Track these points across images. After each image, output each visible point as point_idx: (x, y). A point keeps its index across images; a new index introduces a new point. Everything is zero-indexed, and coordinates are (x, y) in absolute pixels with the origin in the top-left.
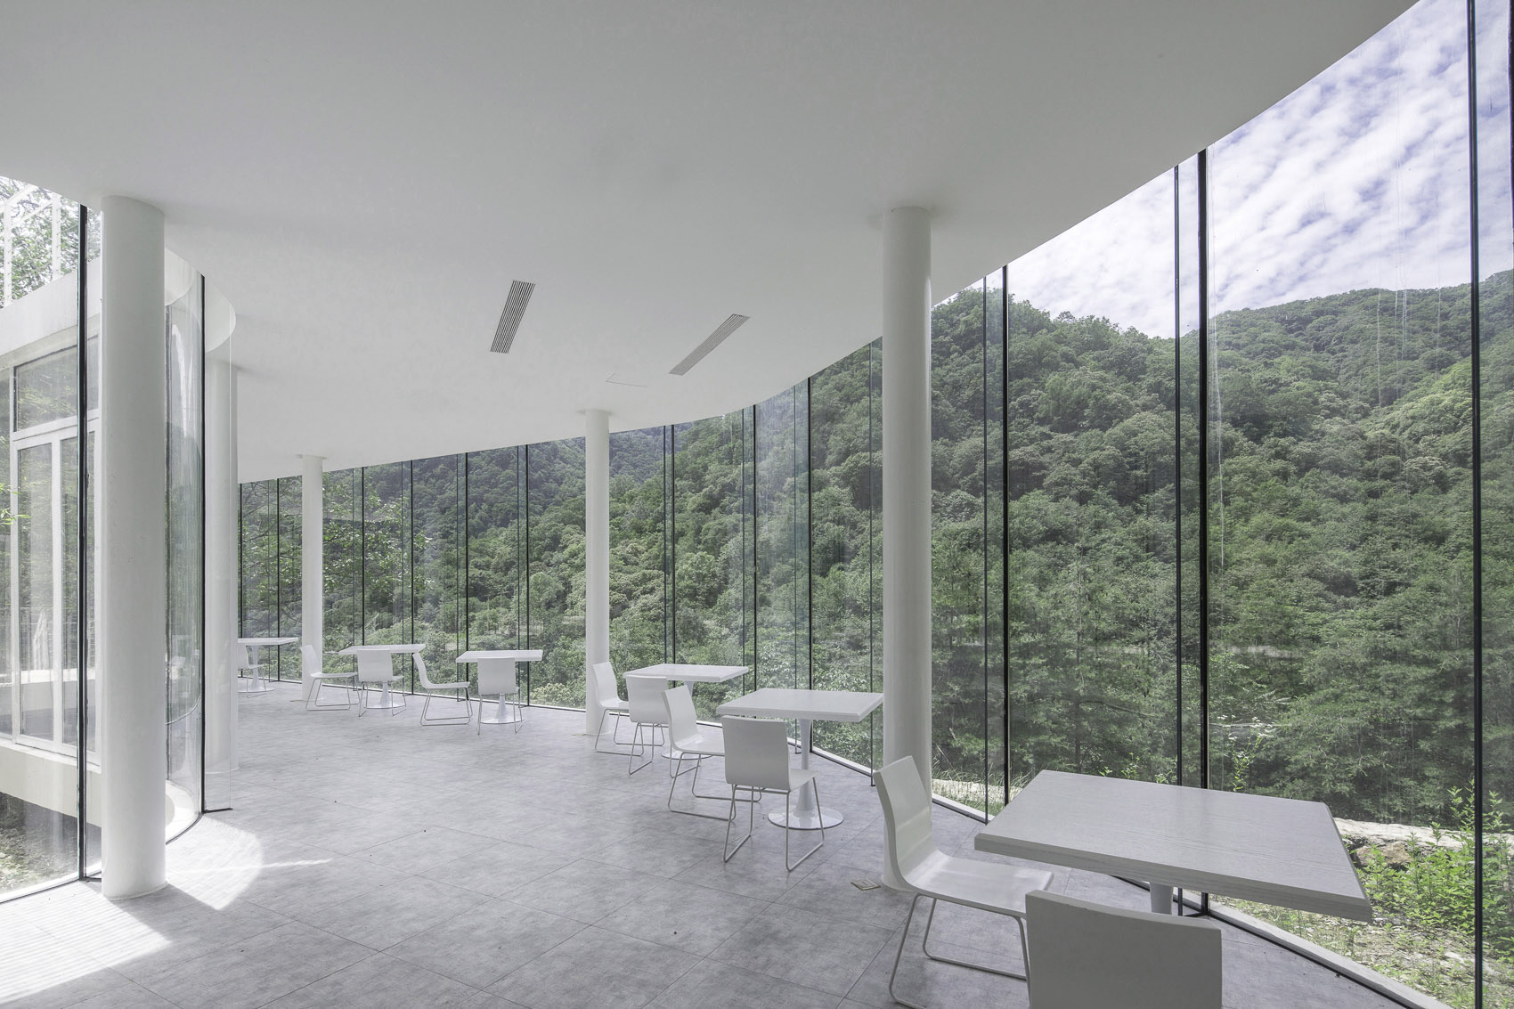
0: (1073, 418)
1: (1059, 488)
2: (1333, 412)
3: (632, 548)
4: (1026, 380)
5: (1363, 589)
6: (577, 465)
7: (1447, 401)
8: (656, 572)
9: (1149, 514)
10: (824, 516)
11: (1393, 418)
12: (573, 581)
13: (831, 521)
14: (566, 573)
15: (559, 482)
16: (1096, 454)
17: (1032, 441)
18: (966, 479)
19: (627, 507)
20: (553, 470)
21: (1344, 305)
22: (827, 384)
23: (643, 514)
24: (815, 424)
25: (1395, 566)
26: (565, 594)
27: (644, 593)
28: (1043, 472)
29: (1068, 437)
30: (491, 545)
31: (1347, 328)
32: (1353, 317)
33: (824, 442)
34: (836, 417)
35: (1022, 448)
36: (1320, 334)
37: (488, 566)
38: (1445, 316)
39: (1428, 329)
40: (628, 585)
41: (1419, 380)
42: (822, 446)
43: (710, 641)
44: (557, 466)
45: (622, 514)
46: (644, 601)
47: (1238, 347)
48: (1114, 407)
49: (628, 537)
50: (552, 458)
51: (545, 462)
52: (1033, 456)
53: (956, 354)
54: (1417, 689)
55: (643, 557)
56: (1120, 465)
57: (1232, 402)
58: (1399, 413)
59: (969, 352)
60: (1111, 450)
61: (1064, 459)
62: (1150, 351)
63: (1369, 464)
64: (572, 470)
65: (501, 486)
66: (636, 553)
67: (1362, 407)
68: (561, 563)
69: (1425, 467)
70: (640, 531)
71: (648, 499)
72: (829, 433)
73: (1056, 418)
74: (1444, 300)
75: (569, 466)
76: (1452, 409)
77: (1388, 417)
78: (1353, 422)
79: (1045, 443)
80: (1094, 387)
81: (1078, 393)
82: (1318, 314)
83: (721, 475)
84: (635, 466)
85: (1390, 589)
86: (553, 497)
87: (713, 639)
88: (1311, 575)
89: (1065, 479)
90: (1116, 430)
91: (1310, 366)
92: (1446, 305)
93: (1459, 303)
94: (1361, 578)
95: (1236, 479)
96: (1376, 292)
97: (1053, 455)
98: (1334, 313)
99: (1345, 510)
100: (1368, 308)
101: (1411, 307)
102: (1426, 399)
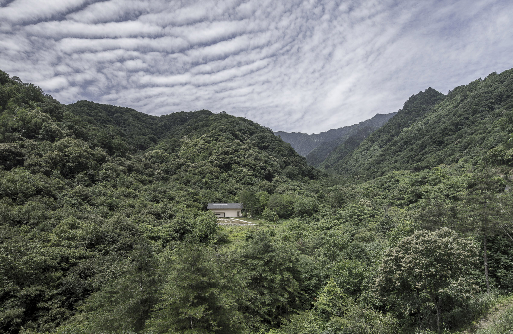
0: (33, 132)
1: (34, 167)
5: (163, 217)
7: (160, 153)
11: (145, 155)
16: (49, 153)
21: (124, 111)
28: (22, 158)
29: (32, 141)
31: (126, 120)
32: (128, 117)
36: (118, 119)
38: (152, 124)
39: (148, 127)
41: (150, 144)
48: (55, 132)
52: (16, 148)
56: (62, 160)
57: (100, 140)
58: (148, 154)
60: (57, 152)
63: (146, 171)
67: (135, 149)
69: (159, 173)
74: (152, 119)
76: (162, 156)
79: (21, 143)
80: (43, 121)
81: (35, 121)
85: (171, 217)
88: (149, 213)
89: (37, 163)
90: (58, 143)
92: (152, 121)
93: (155, 121)
94: (162, 213)
95: (110, 172)
96: (134, 110)
97: (26, 149)
98: (122, 113)
99: (146, 187)
100: (132, 115)
101: (143, 119)
102: (154, 151)
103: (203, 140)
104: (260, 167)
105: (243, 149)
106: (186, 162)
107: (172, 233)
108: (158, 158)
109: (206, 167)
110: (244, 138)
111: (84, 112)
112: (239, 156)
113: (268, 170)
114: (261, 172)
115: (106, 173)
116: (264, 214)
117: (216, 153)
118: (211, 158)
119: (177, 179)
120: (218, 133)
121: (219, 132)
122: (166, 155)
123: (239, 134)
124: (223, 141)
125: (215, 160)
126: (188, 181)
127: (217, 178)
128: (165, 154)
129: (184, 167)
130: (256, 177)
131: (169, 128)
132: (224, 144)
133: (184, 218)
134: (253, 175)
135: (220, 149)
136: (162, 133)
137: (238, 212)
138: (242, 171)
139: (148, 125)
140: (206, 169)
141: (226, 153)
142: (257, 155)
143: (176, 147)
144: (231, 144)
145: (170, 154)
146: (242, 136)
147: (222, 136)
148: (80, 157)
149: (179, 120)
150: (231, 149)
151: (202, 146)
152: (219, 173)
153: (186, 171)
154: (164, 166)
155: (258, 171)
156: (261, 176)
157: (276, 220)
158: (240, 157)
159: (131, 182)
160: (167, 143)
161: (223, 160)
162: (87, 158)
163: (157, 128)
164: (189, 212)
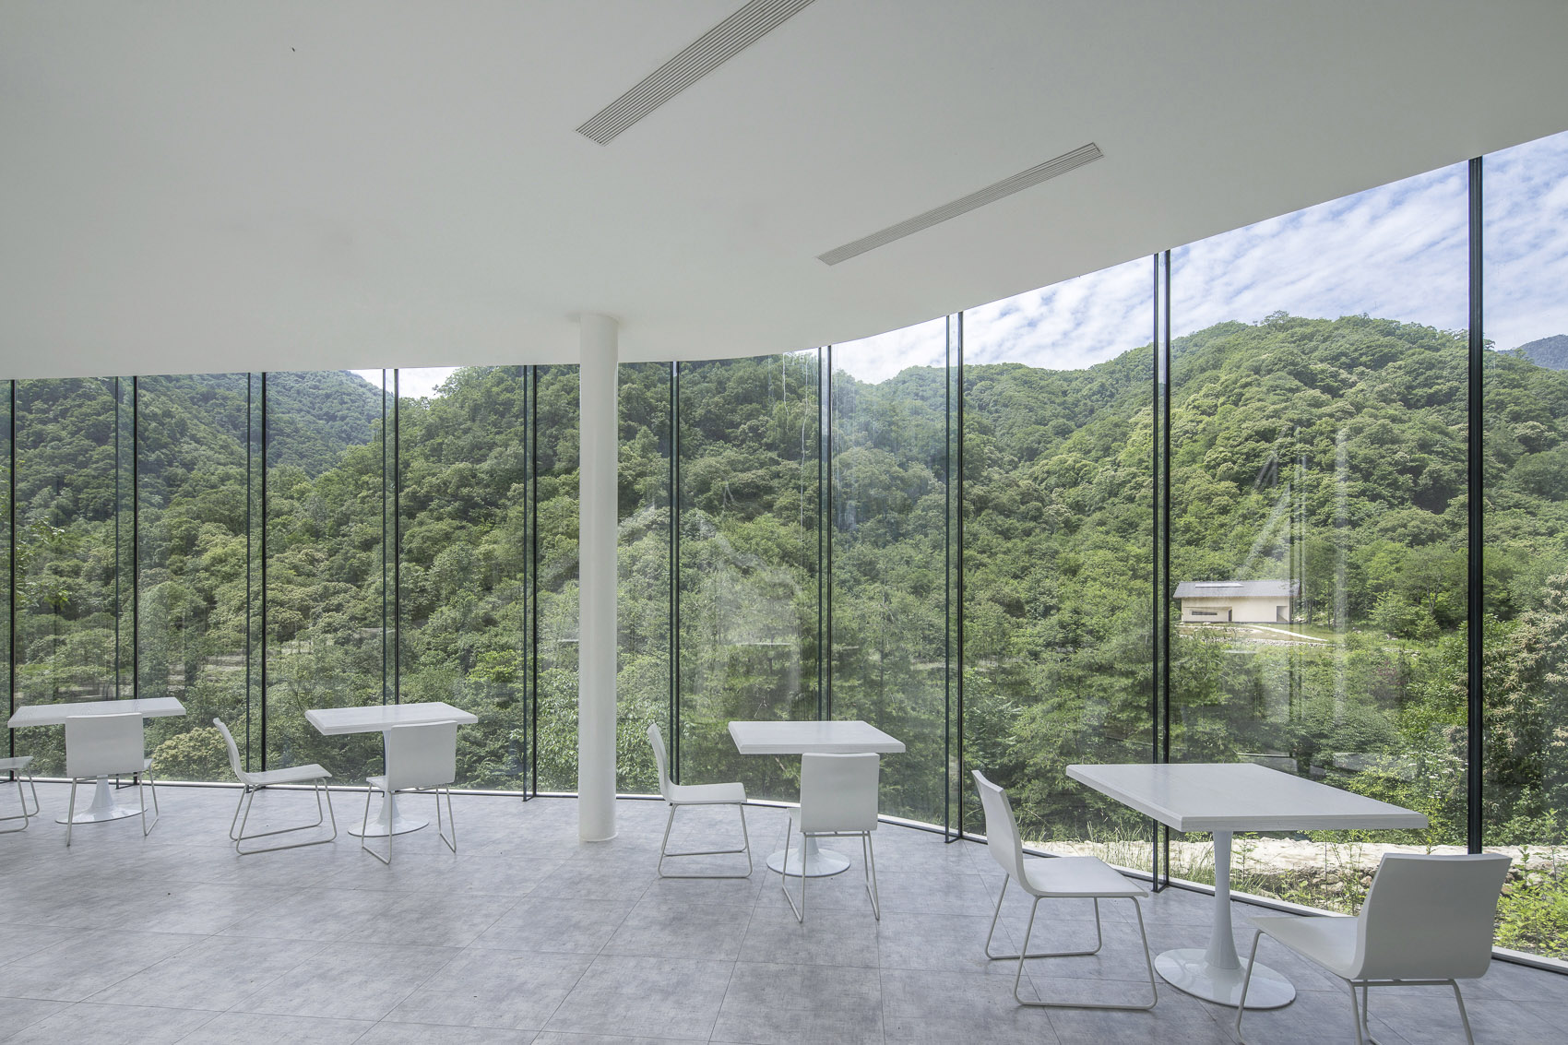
0: (797, 447)
1: (788, 513)
2: (994, 463)
3: (307, 554)
4: (755, 405)
5: (1029, 611)
6: (217, 447)
7: (1070, 462)
8: (342, 584)
9: (863, 542)
10: (554, 527)
11: (1034, 472)
12: (217, 593)
13: (562, 534)
14: (207, 584)
15: (190, 466)
17: (762, 465)
18: (702, 497)
19: (296, 504)
20: (180, 452)
22: (552, 384)
23: (319, 514)
24: (541, 427)
25: (1049, 593)
26: (206, 612)
27: (327, 610)
28: (772, 496)
29: (793, 464)
30: (81, 544)
31: (1001, 394)
32: (1006, 386)
33: (551, 448)
34: (565, 421)
35: (754, 471)
37: (76, 572)
38: (1065, 393)
39: (1053, 402)
40: (303, 600)
41: (1050, 442)
42: (550, 452)
43: (422, 667)
44: (186, 446)
45: (289, 513)
46: (327, 620)
47: (923, 398)
49: (299, 541)
50: (178, 436)
51: (165, 439)
52: (765, 480)
53: (687, 371)
54: (1122, 696)
55: (322, 566)
58: (1039, 467)
59: (699, 370)
61: (791, 485)
62: (856, 392)
63: (1023, 508)
64: (210, 453)
65: (94, 466)
66: (313, 561)
67: (1012, 460)
68: (198, 571)
69: (1058, 512)
70: (316, 534)
71: (326, 496)
72: (557, 438)
73: (782, 446)
74: (1065, 380)
75: (204, 447)
76: (1074, 468)
77: (1031, 470)
78: (1007, 473)
79: (773, 468)
81: (800, 424)
82: (981, 379)
83: (429, 475)
84: (302, 456)
85: (1047, 611)
86: (179, 486)
87: (425, 665)
88: (992, 599)
89: (793, 504)
91: (978, 423)
92: (1065, 384)
93: (1074, 384)
94: (1027, 603)
95: (930, 514)
96: (1020, 366)
97: (781, 480)
98: (992, 380)
99: (1010, 545)
100: (1015, 379)
101: (1043, 383)
102: (1055, 458)
103: (1194, 407)
104: (1397, 463)
105: (1331, 416)
106: (1135, 476)
107: (1038, 649)
108: (1064, 475)
109: (1191, 482)
110: (1344, 381)
111: (909, 394)
112: (1314, 437)
113: (1431, 473)
114: (1396, 481)
115: (923, 518)
116: (1379, 612)
117: (1228, 439)
118: (1211, 455)
119: (1102, 523)
120: (1244, 380)
121: (1248, 376)
122: (1086, 466)
123: (1323, 371)
124: (1259, 400)
125: (1225, 461)
126: (1131, 525)
127: (1224, 510)
128: (1084, 462)
129: (1126, 491)
130: (1373, 498)
131: (1112, 396)
132: (1261, 409)
133: (1078, 613)
134: (1363, 493)
135: (1243, 426)
136: (1092, 411)
137: (1279, 609)
138: (1319, 484)
139: (1053, 398)
140: (1193, 488)
141: (1267, 435)
142: (1383, 426)
143: (1115, 440)
144: (1284, 404)
145: (1097, 461)
146: (1334, 376)
147: (1259, 385)
148: (871, 485)
149: (1141, 367)
150: (1281, 422)
151: (1189, 426)
152: (1233, 496)
153: (1131, 499)
154: (1073, 493)
155: (1383, 477)
156: (1398, 494)
157: (1427, 636)
158: (1315, 442)
159: (975, 535)
160: (1092, 434)
161: (1254, 455)
162: (888, 488)
163: (1079, 401)
164: (1098, 600)
